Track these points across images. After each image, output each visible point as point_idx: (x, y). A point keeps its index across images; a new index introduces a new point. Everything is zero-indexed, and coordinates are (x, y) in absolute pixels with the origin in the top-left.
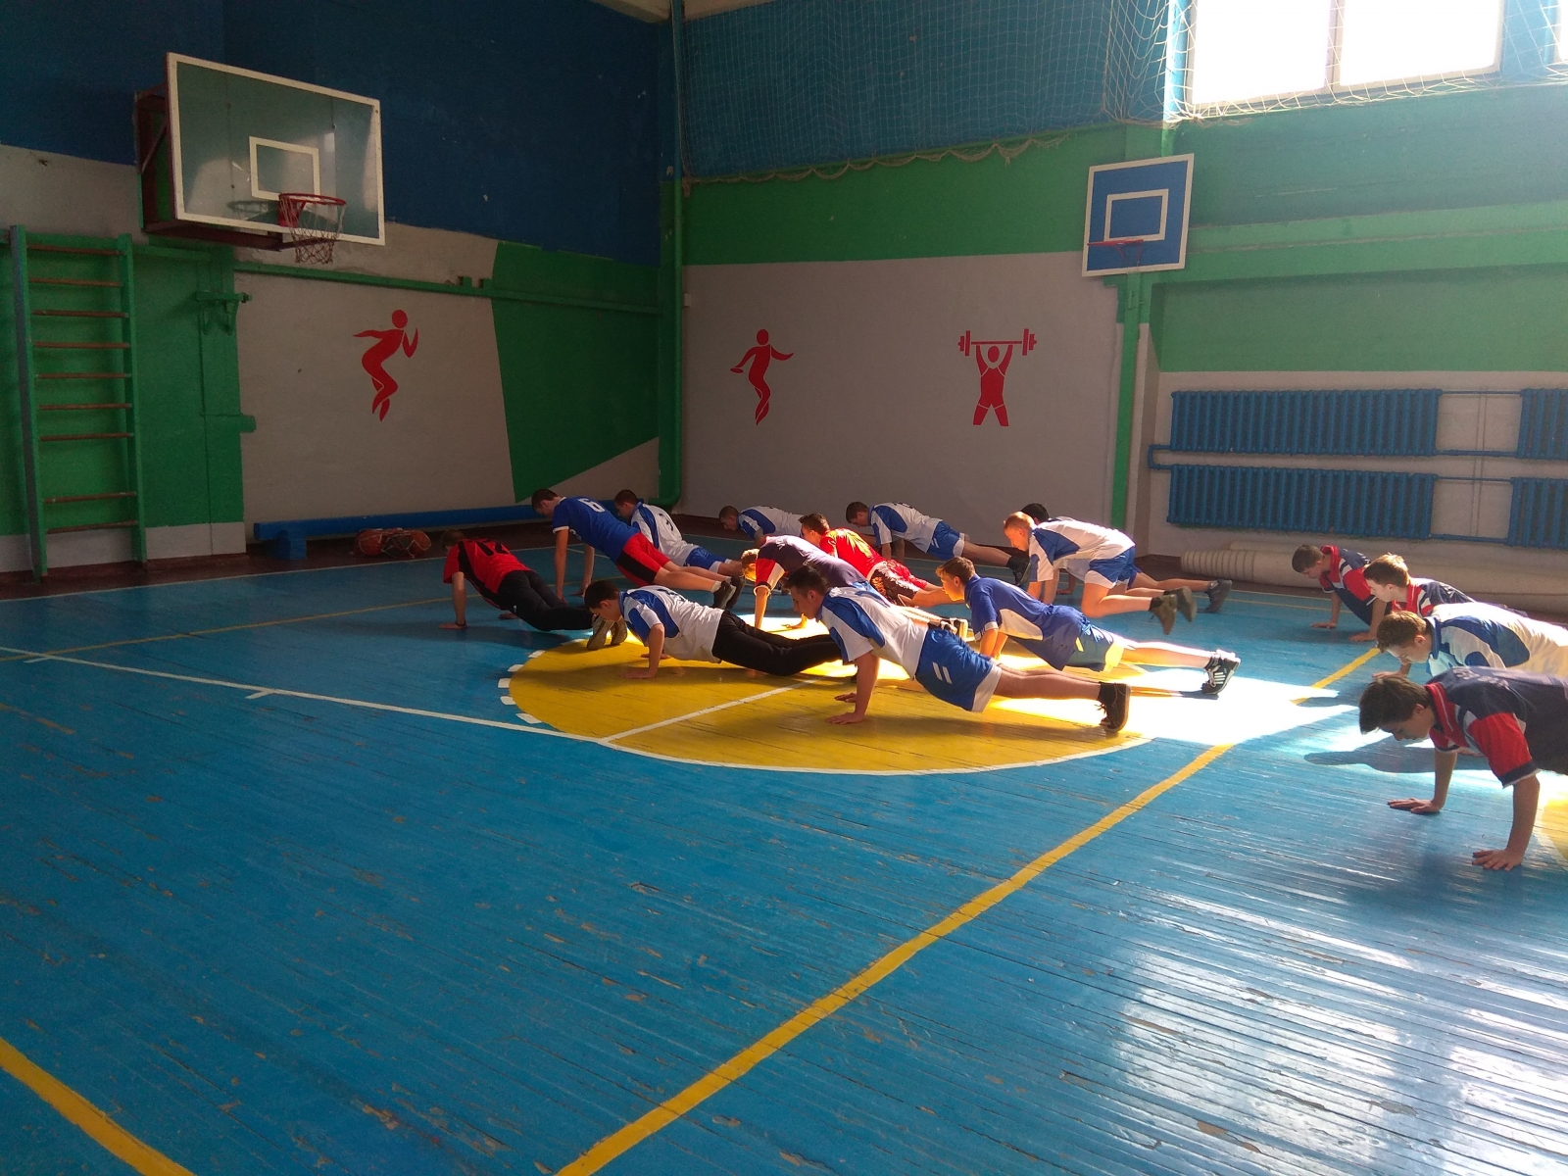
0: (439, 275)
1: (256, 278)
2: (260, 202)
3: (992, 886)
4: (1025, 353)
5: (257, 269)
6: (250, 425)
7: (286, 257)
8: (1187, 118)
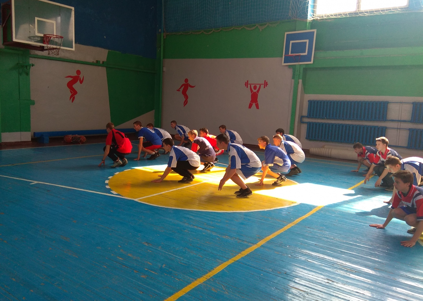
0: (90, 59)
1: (36, 59)
2: (38, 37)
3: (252, 246)
4: (264, 87)
5: (36, 57)
6: (33, 103)
7: (45, 53)
8: (314, 19)
